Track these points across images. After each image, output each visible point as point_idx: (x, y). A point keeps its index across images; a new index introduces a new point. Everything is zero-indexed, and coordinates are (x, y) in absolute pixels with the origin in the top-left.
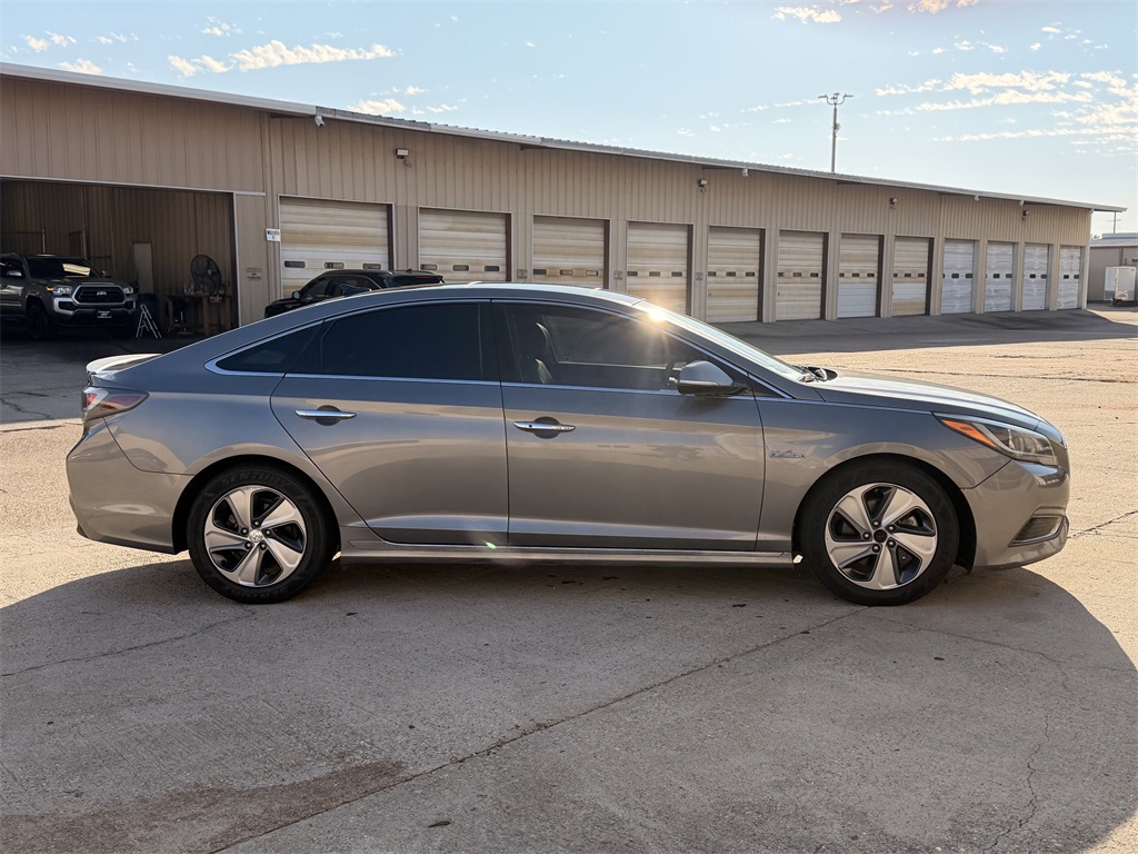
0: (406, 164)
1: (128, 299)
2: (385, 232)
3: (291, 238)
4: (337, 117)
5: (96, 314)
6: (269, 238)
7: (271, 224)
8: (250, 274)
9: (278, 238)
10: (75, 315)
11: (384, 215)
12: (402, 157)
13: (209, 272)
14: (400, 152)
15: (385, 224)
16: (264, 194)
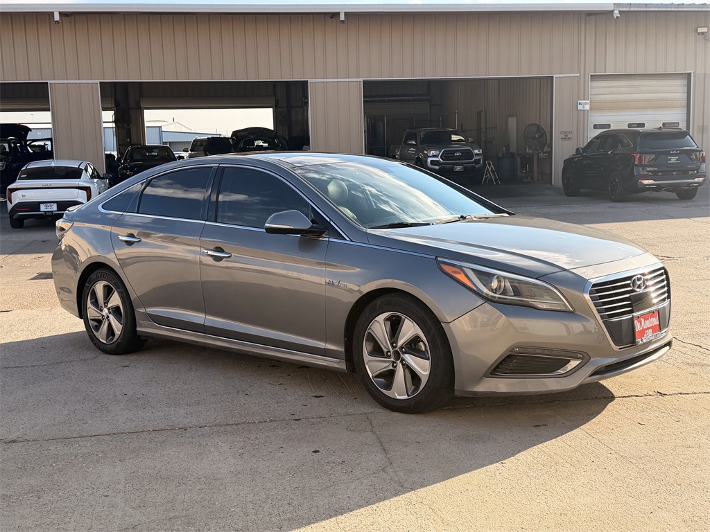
0: (706, 40)
1: (477, 158)
2: (685, 96)
3: (597, 107)
4: (632, 9)
5: (452, 168)
6: (580, 107)
7: (582, 97)
8: (563, 136)
9: (587, 107)
10: (440, 169)
11: (685, 82)
12: (703, 33)
13: (537, 136)
14: (700, 30)
15: (685, 89)
16: (578, 75)
